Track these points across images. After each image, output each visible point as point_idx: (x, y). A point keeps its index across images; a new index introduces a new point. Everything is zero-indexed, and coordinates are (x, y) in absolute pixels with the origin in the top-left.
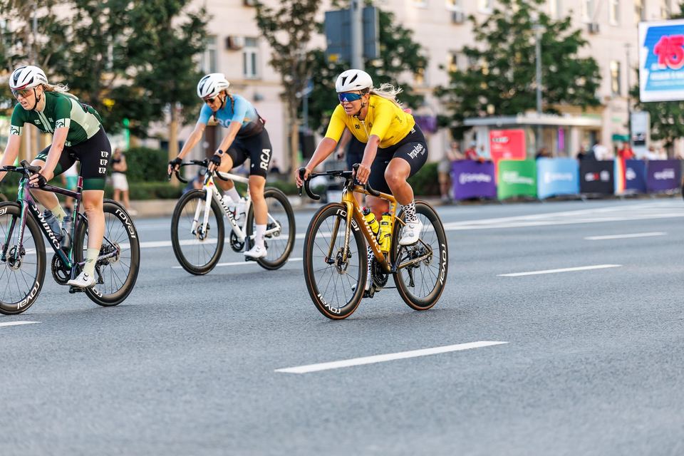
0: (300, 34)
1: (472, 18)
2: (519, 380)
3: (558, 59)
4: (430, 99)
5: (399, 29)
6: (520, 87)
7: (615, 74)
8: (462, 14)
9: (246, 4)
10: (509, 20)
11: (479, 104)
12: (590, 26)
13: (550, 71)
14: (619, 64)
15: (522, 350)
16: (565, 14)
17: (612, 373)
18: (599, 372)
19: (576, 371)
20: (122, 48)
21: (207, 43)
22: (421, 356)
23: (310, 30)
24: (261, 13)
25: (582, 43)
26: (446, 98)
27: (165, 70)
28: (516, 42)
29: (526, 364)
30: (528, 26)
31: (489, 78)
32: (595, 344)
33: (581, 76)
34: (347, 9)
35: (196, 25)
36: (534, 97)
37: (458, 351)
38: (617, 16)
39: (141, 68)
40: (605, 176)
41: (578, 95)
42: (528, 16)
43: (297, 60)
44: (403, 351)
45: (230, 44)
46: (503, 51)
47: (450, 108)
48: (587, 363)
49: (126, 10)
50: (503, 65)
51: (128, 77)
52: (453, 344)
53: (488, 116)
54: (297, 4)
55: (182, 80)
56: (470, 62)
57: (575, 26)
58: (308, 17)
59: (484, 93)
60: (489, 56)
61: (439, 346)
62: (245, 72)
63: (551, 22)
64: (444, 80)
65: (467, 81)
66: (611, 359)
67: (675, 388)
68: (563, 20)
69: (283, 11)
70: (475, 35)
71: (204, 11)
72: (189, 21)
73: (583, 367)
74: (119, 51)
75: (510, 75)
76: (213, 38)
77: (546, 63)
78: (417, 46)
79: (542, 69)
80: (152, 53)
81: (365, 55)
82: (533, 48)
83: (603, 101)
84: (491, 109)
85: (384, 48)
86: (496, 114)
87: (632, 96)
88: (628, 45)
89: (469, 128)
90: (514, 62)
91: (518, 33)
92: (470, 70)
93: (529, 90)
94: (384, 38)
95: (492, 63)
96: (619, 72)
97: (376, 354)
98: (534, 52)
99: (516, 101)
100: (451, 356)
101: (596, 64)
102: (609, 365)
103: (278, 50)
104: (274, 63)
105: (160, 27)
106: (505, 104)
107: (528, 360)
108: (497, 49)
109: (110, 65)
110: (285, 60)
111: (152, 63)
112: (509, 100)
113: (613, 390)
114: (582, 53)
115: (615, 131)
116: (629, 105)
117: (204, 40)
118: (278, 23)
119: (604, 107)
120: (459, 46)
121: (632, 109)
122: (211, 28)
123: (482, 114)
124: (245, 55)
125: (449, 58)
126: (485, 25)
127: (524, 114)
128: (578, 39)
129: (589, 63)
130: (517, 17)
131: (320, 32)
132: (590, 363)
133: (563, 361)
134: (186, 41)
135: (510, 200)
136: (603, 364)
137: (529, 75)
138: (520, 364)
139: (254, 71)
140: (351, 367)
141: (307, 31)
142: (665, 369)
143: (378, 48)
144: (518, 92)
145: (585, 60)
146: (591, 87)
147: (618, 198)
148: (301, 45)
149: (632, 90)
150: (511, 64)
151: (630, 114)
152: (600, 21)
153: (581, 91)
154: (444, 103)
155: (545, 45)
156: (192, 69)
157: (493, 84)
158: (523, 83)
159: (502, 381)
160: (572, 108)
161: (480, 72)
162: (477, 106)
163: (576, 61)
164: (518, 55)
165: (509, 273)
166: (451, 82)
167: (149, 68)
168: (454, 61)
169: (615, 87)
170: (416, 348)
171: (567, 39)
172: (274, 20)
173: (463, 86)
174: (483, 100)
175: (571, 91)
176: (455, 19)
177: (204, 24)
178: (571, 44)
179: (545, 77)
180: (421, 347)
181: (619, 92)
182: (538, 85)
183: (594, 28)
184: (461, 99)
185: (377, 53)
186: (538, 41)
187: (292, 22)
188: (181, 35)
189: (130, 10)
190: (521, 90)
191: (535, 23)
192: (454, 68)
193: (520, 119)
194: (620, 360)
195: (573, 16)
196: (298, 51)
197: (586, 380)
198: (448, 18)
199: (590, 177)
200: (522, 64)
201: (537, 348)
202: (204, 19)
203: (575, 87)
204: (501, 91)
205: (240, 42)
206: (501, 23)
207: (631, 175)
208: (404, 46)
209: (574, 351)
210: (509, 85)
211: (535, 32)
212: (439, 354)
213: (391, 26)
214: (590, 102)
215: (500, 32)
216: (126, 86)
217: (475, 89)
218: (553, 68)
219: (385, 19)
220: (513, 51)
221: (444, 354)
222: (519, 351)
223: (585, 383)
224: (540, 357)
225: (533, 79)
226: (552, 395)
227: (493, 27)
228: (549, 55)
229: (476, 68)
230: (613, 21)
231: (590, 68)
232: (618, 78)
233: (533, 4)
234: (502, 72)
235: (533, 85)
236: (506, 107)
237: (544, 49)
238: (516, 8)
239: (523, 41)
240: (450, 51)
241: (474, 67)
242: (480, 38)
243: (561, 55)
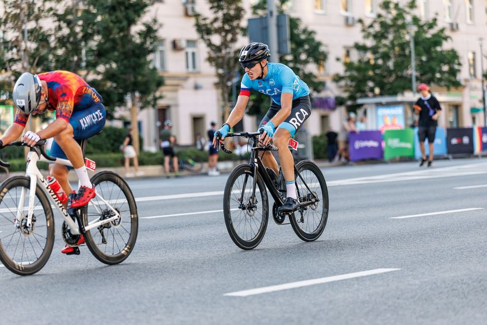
0: (229, 37)
1: (360, 21)
2: (412, 298)
3: (428, 51)
4: (330, 84)
5: (305, 31)
6: (399, 73)
7: (471, 62)
8: (353, 18)
9: (187, 15)
10: (389, 22)
11: (368, 87)
12: (452, 25)
13: (421, 61)
14: (474, 53)
15: (412, 275)
16: (432, 16)
17: (482, 290)
18: (472, 290)
19: (455, 290)
20: (93, 51)
21: (158, 45)
22: (335, 281)
23: (237, 34)
24: (199, 21)
25: (446, 38)
26: (343, 83)
27: (126, 67)
28: (395, 38)
29: (415, 285)
30: (404, 26)
31: (375, 67)
32: (468, 269)
33: (445, 64)
34: (264, 16)
35: (149, 32)
36: (410, 81)
37: (362, 277)
38: (471, 18)
39: (108, 66)
40: (466, 140)
41: (444, 78)
42: (404, 18)
43: (228, 57)
44: (321, 277)
45: (175, 46)
46: (385, 46)
47: (346, 91)
48: (462, 283)
49: (96, 21)
50: (386, 57)
51: (99, 73)
52: (358, 271)
53: (375, 96)
54: (227, 13)
55: (140, 74)
56: (360, 54)
57: (440, 25)
58: (235, 23)
60: (374, 50)
61: (348, 273)
62: (187, 67)
63: (422, 23)
64: (340, 69)
65: (358, 69)
66: (481, 280)
68: (431, 21)
69: (216, 20)
70: (363, 34)
71: (155, 21)
72: (144, 28)
73: (459, 286)
74: (90, 53)
75: (391, 64)
76: (162, 41)
77: (418, 54)
78: (319, 44)
79: (416, 59)
80: (116, 54)
81: (279, 52)
82: (408, 43)
83: (463, 83)
84: (377, 91)
85: (294, 46)
86: (381, 94)
87: (485, 78)
88: (481, 39)
89: (361, 105)
90: (394, 54)
91: (395, 32)
92: (360, 61)
93: (406, 75)
94: (294, 38)
95: (378, 55)
96: (474, 60)
97: (301, 280)
98: (409, 46)
99: (396, 84)
100: (358, 280)
101: (458, 54)
102: (480, 285)
103: (212, 50)
104: (210, 59)
105: (122, 34)
106: (388, 87)
107: (417, 282)
108: (380, 45)
109: (84, 64)
110: (218, 57)
111: (116, 62)
112: (391, 83)
113: (484, 303)
114: (446, 46)
115: (473, 106)
116: (483, 85)
117: (156, 43)
118: (212, 29)
119: (464, 87)
120: (351, 43)
121: (485, 88)
122: (161, 33)
123: (370, 94)
124: (187, 53)
125: (344, 52)
126: (371, 26)
127: (402, 94)
128: (443, 35)
129: (451, 53)
130: (395, 19)
131: (244, 35)
132: (465, 284)
133: (444, 282)
134: (143, 44)
135: (393, 161)
136: (475, 284)
137: (406, 64)
138: (411, 285)
139: (194, 66)
140: (282, 290)
141: (234, 34)
143: (289, 46)
144: (397, 77)
145: (449, 51)
146: (453, 72)
147: (477, 157)
148: (231, 45)
149: (485, 73)
150: (392, 56)
151: (484, 92)
152: (459, 21)
153: (446, 75)
154: (341, 87)
155: (417, 41)
156: (147, 66)
157: (378, 71)
158: (402, 70)
159: (398, 298)
160: (440, 88)
161: (368, 62)
162: (367, 89)
163: (441, 52)
164: (397, 49)
165: (398, 216)
166: (346, 71)
167: (114, 65)
168: (348, 54)
169: (472, 71)
170: (330, 275)
171: (434, 36)
172: (209, 26)
173: (355, 73)
174: (371, 84)
175: (438, 75)
176: (348, 23)
177: (156, 31)
178: (437, 39)
179: (418, 65)
180: (334, 274)
181: (475, 75)
182: (412, 71)
183: (455, 27)
184: (354, 84)
185: (289, 50)
186: (412, 37)
187: (223, 27)
188: (138, 40)
189: (98, 22)
190: (400, 76)
191: (409, 24)
192: (348, 60)
193: (399, 98)
195: (438, 18)
196: (228, 50)
197: (463, 296)
198: (342, 22)
199: (454, 141)
200: (400, 55)
201: (423, 273)
202: (155, 27)
203: (441, 72)
204: (384, 77)
205: (183, 44)
206: (383, 24)
207: (486, 139)
208: (308, 44)
209: (452, 275)
210: (390, 72)
211: (409, 31)
212: (349, 279)
213: (298, 29)
214: (453, 84)
215: (383, 31)
216: (97, 80)
217: (365, 76)
218: (424, 58)
219: (294, 23)
220: (393, 45)
221: (352, 279)
222: (409, 275)
223: (462, 298)
224: (426, 280)
225: (409, 67)
226: (437, 308)
227: (377, 28)
228: (421, 49)
229: (365, 60)
230: (469, 21)
231: (453, 57)
232: (473, 65)
233: (407, 9)
234: (385, 62)
235: (409, 72)
236: (389, 89)
237: (417, 43)
238: (394, 12)
239: (401, 38)
240: (345, 47)
241: (363, 59)
242: (367, 36)
243: (430, 48)
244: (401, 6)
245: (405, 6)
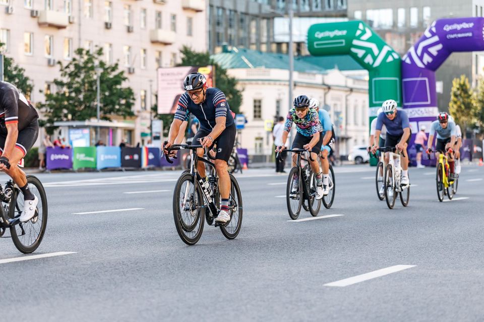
1: (59, 63)
2: (84, 274)
3: (110, 88)
5: (16, 68)
6: (87, 104)
7: (143, 98)
8: (54, 60)
10: (82, 65)
11: (63, 114)
12: (129, 69)
13: (105, 95)
14: (145, 91)
15: (85, 257)
16: (114, 62)
17: (137, 270)
18: (130, 270)
19: (117, 269)
22: (26, 260)
25: (124, 79)
26: (44, 109)
28: (85, 77)
29: (87, 265)
30: (92, 68)
31: (69, 98)
32: (128, 254)
33: (123, 98)
36: (96, 110)
37: (48, 257)
38: (145, 64)
40: (136, 157)
41: (121, 109)
42: (93, 63)
44: (15, 257)
46: (78, 82)
47: (46, 116)
48: (123, 265)
50: (78, 91)
53: (68, 120)
56: (58, 88)
57: (120, 69)
59: (65, 107)
60: (69, 85)
63: (106, 67)
64: (42, 99)
65: (56, 100)
66: (137, 262)
67: (173, 279)
68: (113, 66)
70: (61, 73)
73: (121, 267)
75: (81, 97)
77: (103, 90)
78: (27, 79)
79: (101, 94)
82: (95, 81)
83: (136, 113)
84: (70, 116)
86: (73, 120)
87: (153, 111)
88: (151, 81)
89: (57, 127)
90: (84, 89)
91: (85, 72)
92: (58, 93)
93: (93, 106)
94: (7, 73)
95: (71, 90)
96: (145, 96)
98: (96, 84)
99: (84, 112)
100: (44, 260)
101: (133, 92)
102: (136, 266)
112: (81, 111)
114: (124, 85)
115: (142, 131)
116: (151, 116)
119: (137, 116)
120: (52, 80)
121: (153, 118)
123: (65, 119)
125: (46, 86)
126: (67, 67)
127: (89, 120)
128: (122, 77)
129: (128, 90)
130: (86, 63)
132: (125, 265)
133: (110, 263)
135: (80, 171)
136: (133, 265)
137: (93, 97)
138: (85, 265)
142: (168, 268)
144: (86, 107)
145: (126, 89)
146: (129, 105)
147: (144, 170)
149: (153, 107)
150: (82, 90)
151: (151, 121)
152: (135, 66)
153: (123, 107)
154: (42, 112)
155: (103, 79)
157: (71, 102)
158: (89, 102)
159: (73, 275)
160: (117, 117)
161: (64, 94)
163: (120, 89)
164: (87, 85)
165: (78, 212)
166: (47, 101)
168: (49, 88)
169: (143, 105)
171: (115, 76)
174: (65, 111)
175: (117, 107)
176: (50, 63)
178: (118, 79)
179: (102, 98)
181: (145, 108)
182: (97, 103)
183: (132, 71)
184: (52, 110)
186: (99, 77)
190: (88, 106)
191: (97, 67)
192: (49, 92)
193: (87, 123)
194: (143, 263)
195: (119, 63)
197: (123, 274)
198: (45, 62)
199: (127, 157)
200: (88, 90)
201: (94, 256)
203: (120, 105)
204: (76, 106)
206: (77, 66)
207: (151, 156)
208: (18, 78)
209: (116, 258)
210: (81, 103)
211: (97, 72)
213: (11, 67)
214: (128, 113)
215: (76, 71)
217: (61, 105)
218: (107, 94)
219: (8, 62)
220: (83, 83)
221: (39, 259)
223: (122, 276)
224: (96, 261)
225: (95, 100)
226: (103, 283)
227: (72, 68)
228: (105, 86)
229: (62, 92)
230: (142, 67)
231: (129, 93)
232: (145, 100)
233: (96, 56)
234: (77, 95)
235: (95, 103)
236: (79, 116)
237: (102, 82)
238: (86, 57)
239: (90, 77)
240: (46, 82)
241: (60, 91)
242: (64, 75)
243: (112, 86)
244: (91, 53)
245: (95, 53)
